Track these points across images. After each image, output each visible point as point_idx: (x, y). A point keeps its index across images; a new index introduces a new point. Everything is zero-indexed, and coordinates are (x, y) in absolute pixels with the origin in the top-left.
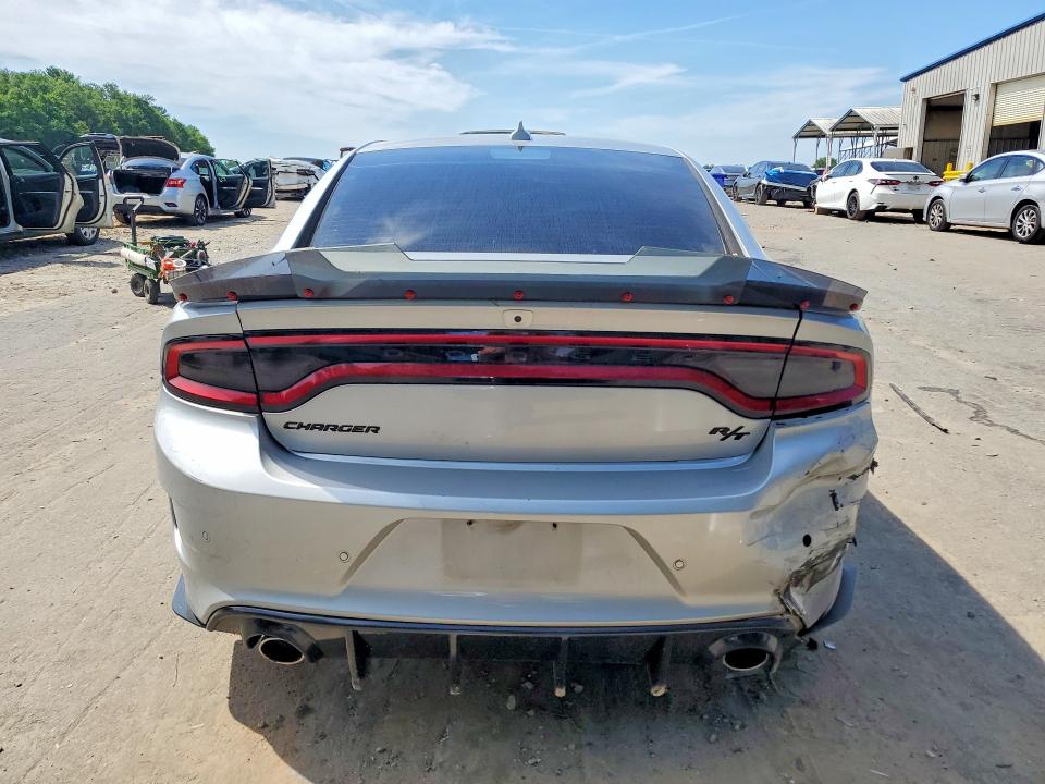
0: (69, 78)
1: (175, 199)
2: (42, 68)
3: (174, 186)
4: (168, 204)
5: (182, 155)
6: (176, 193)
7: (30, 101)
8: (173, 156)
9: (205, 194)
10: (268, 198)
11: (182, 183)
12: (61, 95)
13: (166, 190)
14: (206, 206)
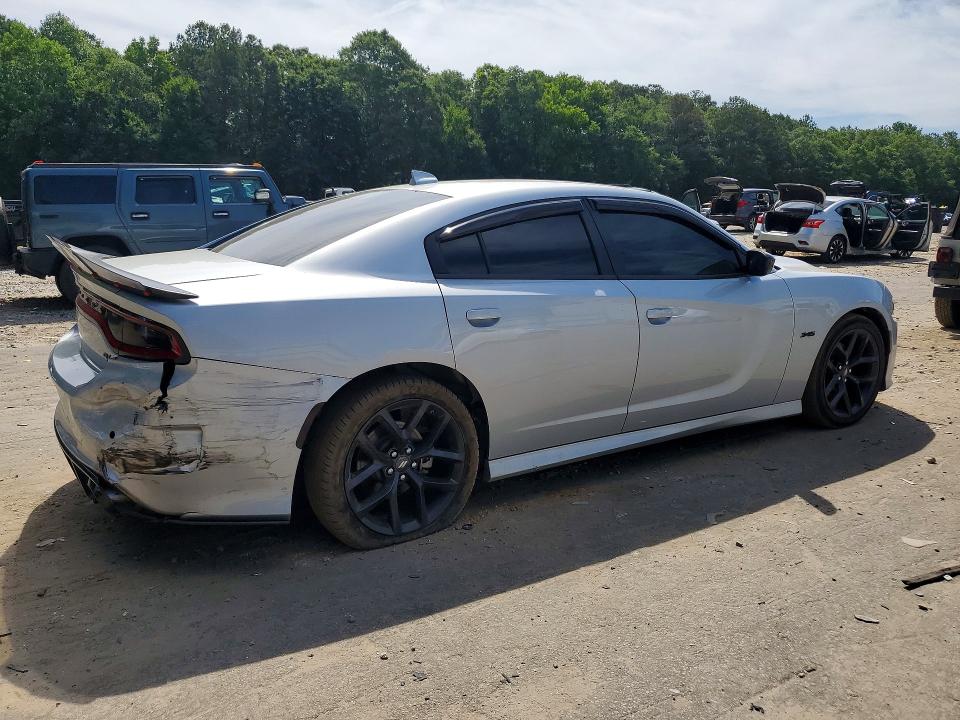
0: (911, 130)
1: (808, 238)
2: (889, 124)
3: (811, 226)
4: (800, 242)
5: (828, 199)
6: (810, 233)
7: (865, 154)
8: (819, 199)
9: (846, 235)
10: (922, 241)
11: (819, 224)
12: (897, 147)
13: (802, 229)
14: (845, 246)
